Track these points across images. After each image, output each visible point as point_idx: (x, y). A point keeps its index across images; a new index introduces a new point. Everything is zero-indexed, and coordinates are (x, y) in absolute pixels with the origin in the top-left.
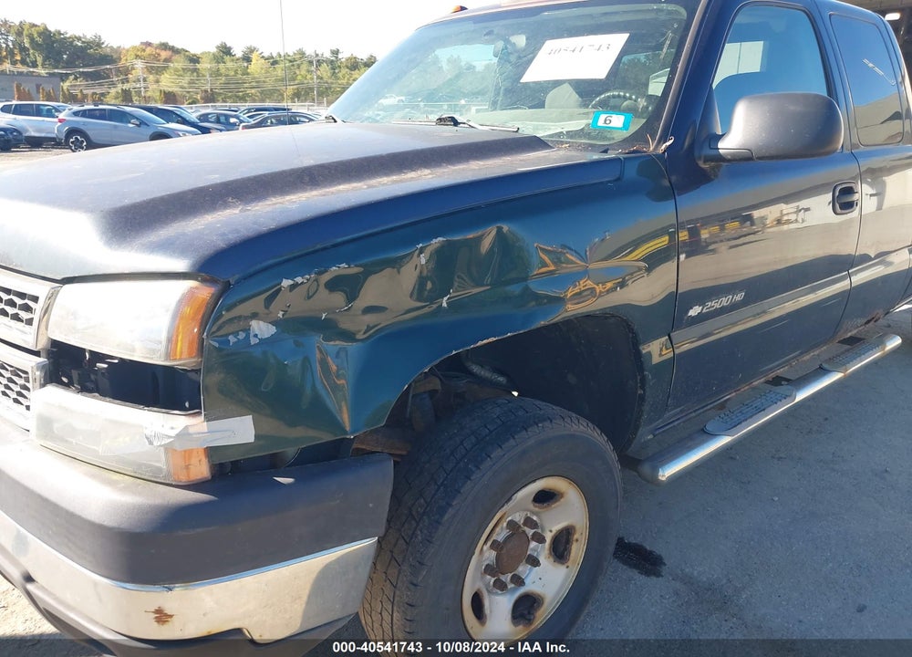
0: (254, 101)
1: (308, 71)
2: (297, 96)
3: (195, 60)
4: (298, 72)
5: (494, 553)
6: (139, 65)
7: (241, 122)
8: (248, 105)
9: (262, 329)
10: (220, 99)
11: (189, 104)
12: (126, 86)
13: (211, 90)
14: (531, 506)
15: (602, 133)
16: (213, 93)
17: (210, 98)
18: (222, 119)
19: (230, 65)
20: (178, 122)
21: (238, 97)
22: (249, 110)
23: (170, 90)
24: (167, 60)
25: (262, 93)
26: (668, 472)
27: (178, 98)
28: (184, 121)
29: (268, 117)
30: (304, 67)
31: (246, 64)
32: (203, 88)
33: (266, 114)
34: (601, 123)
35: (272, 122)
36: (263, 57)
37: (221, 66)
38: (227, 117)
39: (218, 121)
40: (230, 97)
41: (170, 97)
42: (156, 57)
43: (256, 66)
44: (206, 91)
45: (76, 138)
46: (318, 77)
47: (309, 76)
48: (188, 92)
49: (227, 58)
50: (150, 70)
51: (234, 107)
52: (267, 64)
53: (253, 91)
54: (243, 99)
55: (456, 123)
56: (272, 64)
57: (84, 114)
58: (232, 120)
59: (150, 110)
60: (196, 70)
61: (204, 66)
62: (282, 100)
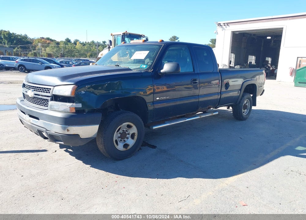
0: (77, 57)
1: (95, 48)
2: (91, 56)
3: (58, 43)
4: (91, 48)
5: (120, 135)
6: (40, 44)
7: (73, 64)
8: (75, 58)
9: (83, 92)
10: (66, 56)
11: (56, 57)
12: (35, 51)
13: (63, 53)
14: (127, 128)
15: (142, 68)
16: (64, 54)
17: (63, 56)
18: (67, 62)
19: (69, 45)
20: (53, 63)
21: (72, 55)
22: (76, 60)
23: (50, 53)
24: (49, 44)
25: (80, 54)
26: (155, 128)
27: (52, 56)
28: (55, 63)
29: (82, 63)
30: (94, 47)
31: (75, 45)
32: (60, 53)
33: (81, 61)
34: (142, 67)
35: (83, 64)
36: (80, 43)
37: (67, 46)
38: (69, 62)
39: (66, 63)
40: (69, 56)
41: (49, 55)
42: (45, 42)
43: (78, 46)
44: (61, 54)
45: (21, 67)
46: (98, 50)
47: (95, 50)
48: (56, 54)
49: (69, 43)
50: (43, 46)
51: (71, 59)
52: (82, 45)
53: (77, 54)
54: (73, 56)
55: (119, 66)
56: (83, 46)
57: (24, 60)
58: (70, 63)
59: (44, 59)
60: (58, 47)
61: (61, 45)
62: (87, 57)
